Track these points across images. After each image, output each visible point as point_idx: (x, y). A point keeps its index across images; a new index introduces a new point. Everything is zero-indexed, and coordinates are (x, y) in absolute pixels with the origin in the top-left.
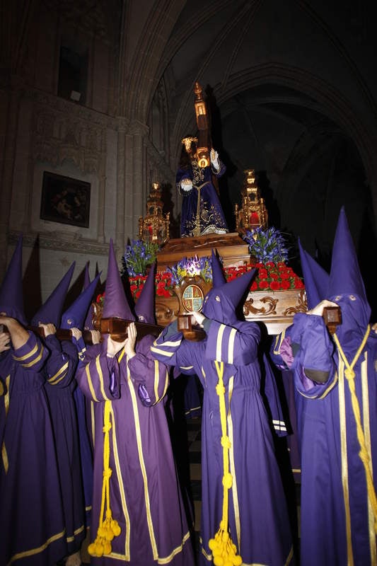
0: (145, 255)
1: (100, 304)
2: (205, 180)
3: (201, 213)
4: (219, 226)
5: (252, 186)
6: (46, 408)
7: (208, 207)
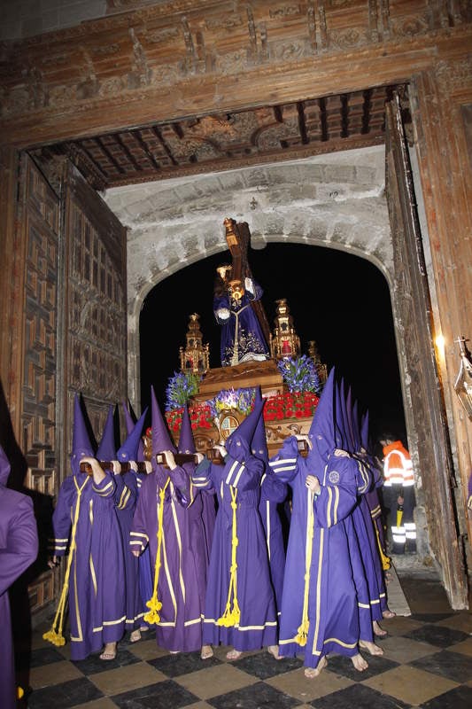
0: (188, 387)
1: (150, 437)
2: (243, 305)
3: (239, 340)
4: (257, 352)
5: (283, 316)
6: (118, 533)
7: (246, 334)
